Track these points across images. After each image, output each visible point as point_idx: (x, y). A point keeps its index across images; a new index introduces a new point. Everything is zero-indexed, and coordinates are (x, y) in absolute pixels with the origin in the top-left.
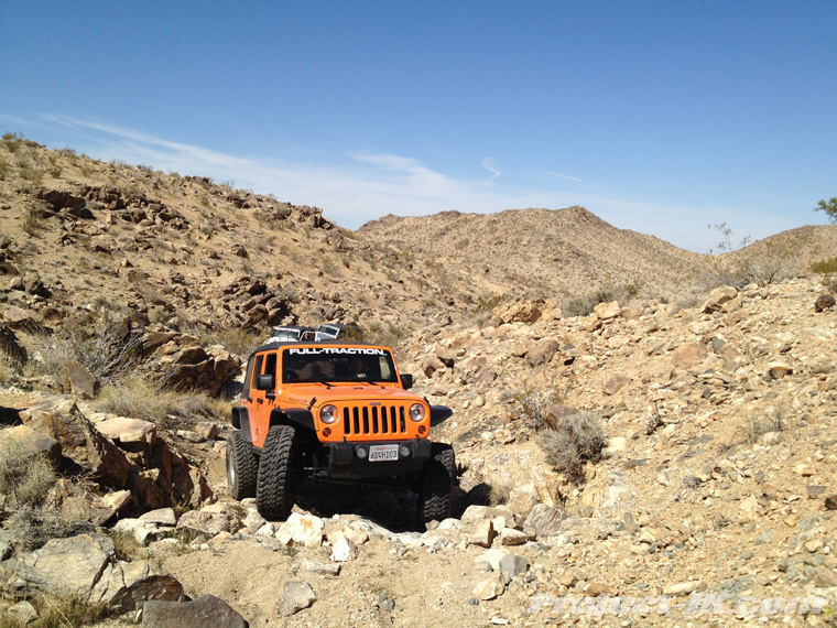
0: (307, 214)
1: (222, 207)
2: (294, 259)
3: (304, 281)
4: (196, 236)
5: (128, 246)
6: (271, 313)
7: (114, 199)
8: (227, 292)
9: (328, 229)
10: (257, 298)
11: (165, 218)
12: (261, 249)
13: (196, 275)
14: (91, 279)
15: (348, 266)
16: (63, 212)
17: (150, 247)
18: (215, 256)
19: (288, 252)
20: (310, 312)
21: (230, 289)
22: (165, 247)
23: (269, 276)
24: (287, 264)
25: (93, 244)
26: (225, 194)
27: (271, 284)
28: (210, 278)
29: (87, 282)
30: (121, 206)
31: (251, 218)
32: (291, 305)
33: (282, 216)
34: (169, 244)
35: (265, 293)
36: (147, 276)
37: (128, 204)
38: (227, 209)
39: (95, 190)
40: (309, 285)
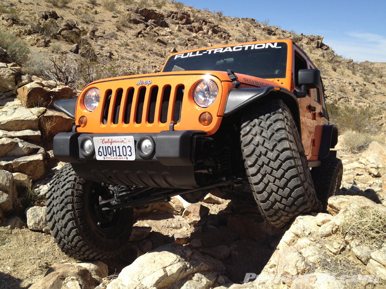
0: (313, 40)
1: (258, 33)
5: (181, 43)
7: (185, 19)
9: (326, 49)
11: (215, 32)
15: (335, 70)
17: (196, 44)
26: (263, 27)
30: (188, 22)
37: (193, 22)
39: (175, 13)
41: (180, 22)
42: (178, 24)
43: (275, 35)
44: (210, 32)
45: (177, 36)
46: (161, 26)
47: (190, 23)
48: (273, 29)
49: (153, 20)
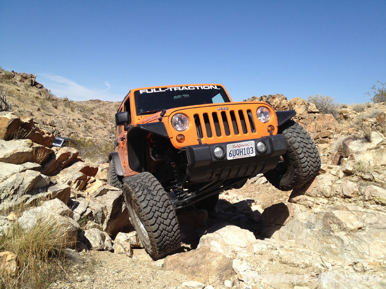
0: (26, 78)
9: (40, 88)
33: (9, 77)
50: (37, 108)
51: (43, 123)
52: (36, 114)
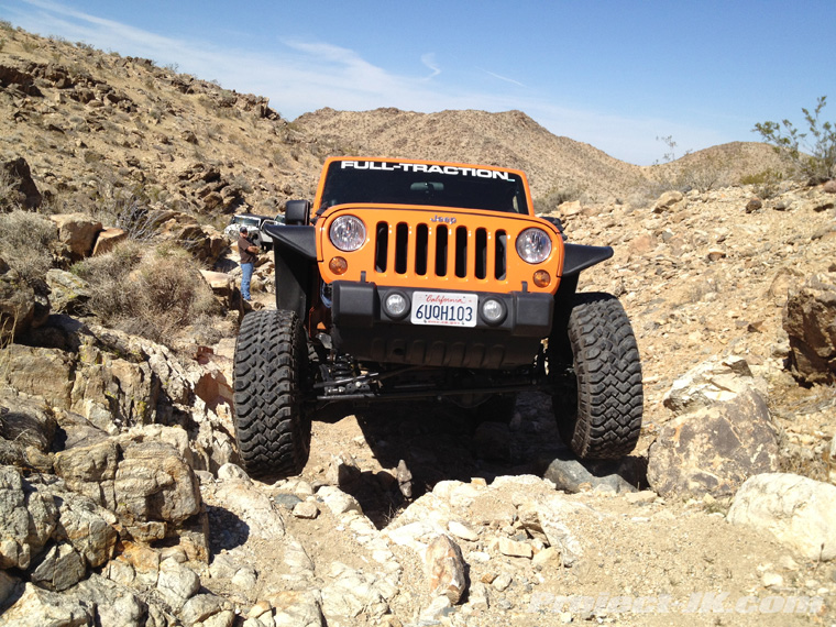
0: (253, 103)
1: (167, 91)
2: (244, 148)
3: (256, 171)
4: (146, 119)
5: (80, 127)
6: (226, 201)
7: (62, 78)
8: (182, 178)
9: (275, 119)
10: (212, 185)
11: (114, 99)
12: (210, 136)
13: (151, 159)
14: (50, 158)
15: (296, 159)
16: (11, 87)
17: (102, 128)
18: (166, 141)
19: (237, 142)
20: (263, 202)
21: (185, 175)
22: (116, 129)
23: (221, 164)
24: (236, 154)
25: (46, 123)
26: (169, 77)
27: (224, 172)
28: (164, 162)
29: (46, 161)
30: (68, 85)
31: (196, 104)
32: (244, 194)
33: (228, 104)
34: (120, 126)
35: (219, 181)
36: (103, 157)
37: (75, 83)
38: (173, 93)
39: (41, 67)
40: (261, 176)
41: (53, 84)
42: (51, 86)
43: (192, 92)
44: (107, 102)
45: (66, 114)
46: (31, 95)
47: (72, 86)
48: (187, 82)
49: (17, 85)
50: (267, 162)
51: (276, 190)
52: (267, 172)
